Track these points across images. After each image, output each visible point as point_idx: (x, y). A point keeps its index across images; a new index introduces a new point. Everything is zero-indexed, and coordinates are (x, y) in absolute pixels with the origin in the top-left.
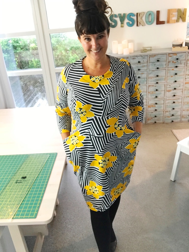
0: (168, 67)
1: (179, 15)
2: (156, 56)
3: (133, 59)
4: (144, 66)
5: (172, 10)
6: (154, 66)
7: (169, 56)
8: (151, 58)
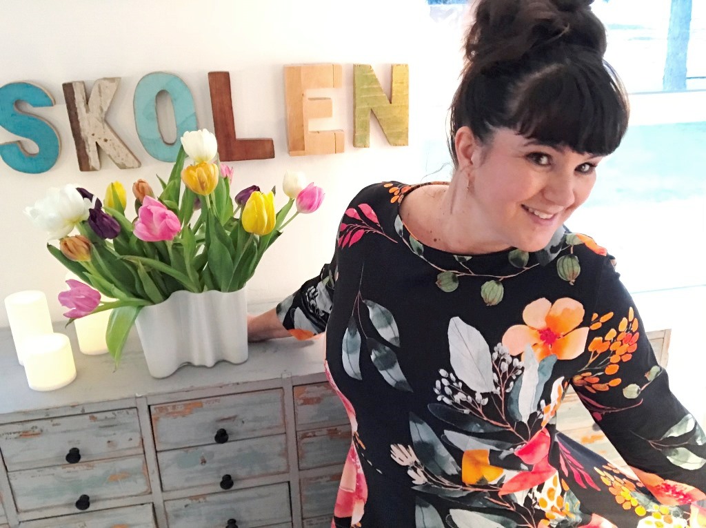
0: (303, 465)
1: (365, 106)
2: (205, 406)
3: (25, 434)
4: (126, 475)
5: (312, 68)
6: (200, 467)
7: (302, 401)
8: (164, 424)
